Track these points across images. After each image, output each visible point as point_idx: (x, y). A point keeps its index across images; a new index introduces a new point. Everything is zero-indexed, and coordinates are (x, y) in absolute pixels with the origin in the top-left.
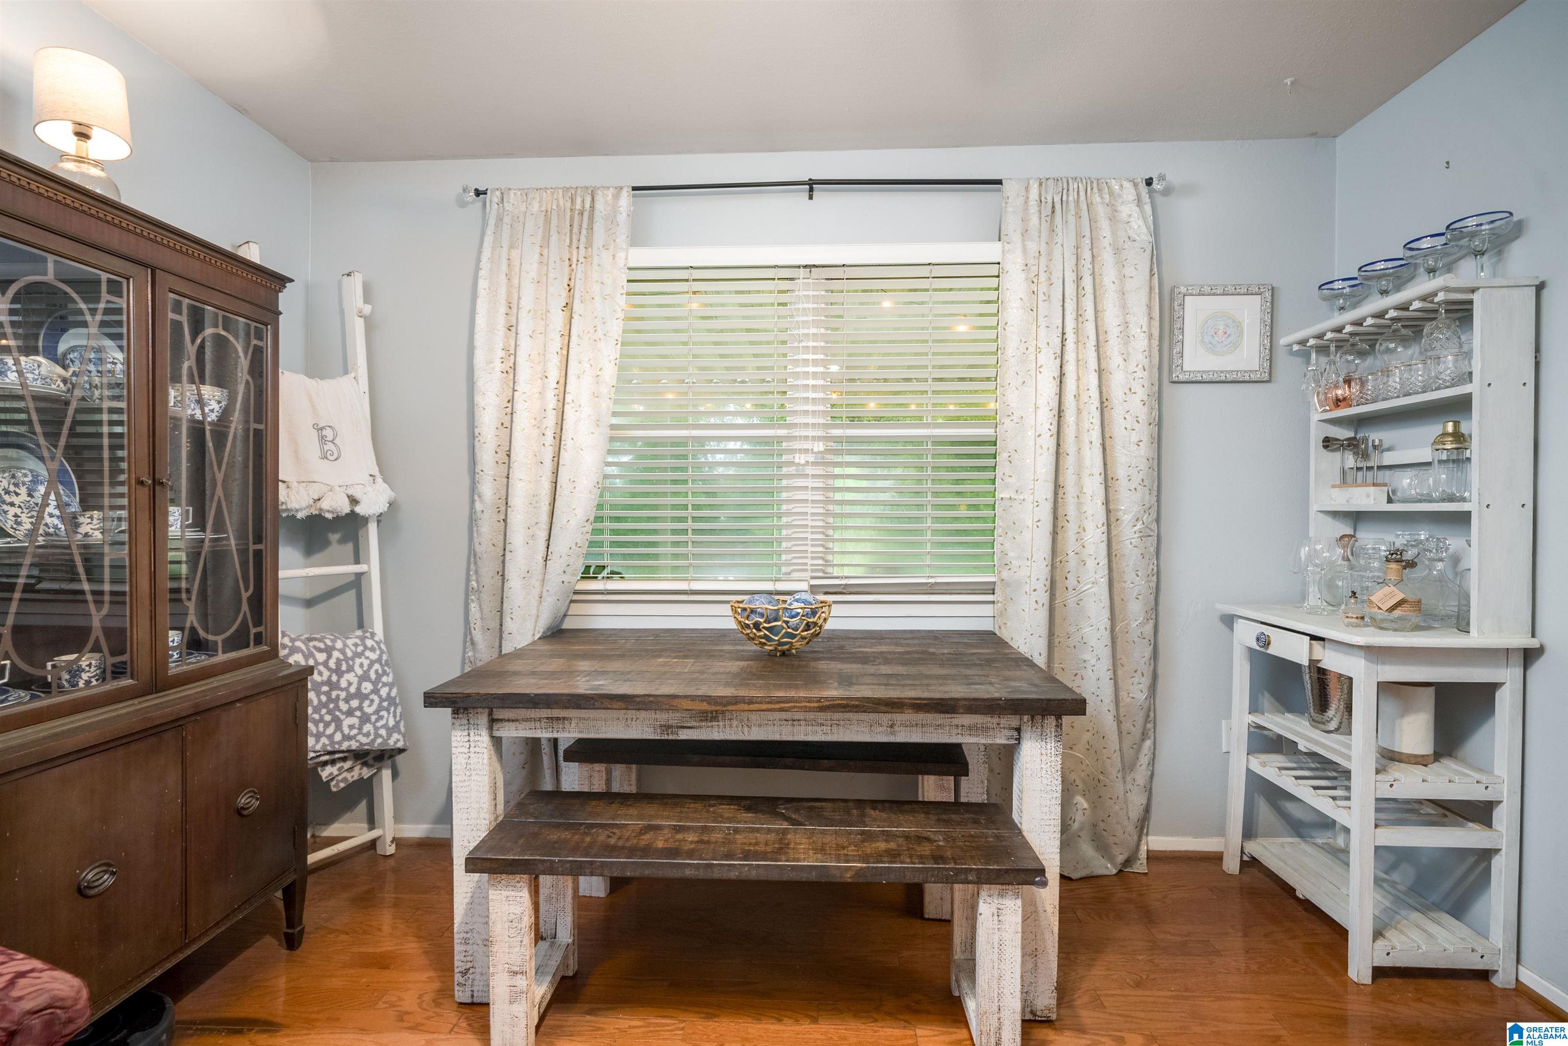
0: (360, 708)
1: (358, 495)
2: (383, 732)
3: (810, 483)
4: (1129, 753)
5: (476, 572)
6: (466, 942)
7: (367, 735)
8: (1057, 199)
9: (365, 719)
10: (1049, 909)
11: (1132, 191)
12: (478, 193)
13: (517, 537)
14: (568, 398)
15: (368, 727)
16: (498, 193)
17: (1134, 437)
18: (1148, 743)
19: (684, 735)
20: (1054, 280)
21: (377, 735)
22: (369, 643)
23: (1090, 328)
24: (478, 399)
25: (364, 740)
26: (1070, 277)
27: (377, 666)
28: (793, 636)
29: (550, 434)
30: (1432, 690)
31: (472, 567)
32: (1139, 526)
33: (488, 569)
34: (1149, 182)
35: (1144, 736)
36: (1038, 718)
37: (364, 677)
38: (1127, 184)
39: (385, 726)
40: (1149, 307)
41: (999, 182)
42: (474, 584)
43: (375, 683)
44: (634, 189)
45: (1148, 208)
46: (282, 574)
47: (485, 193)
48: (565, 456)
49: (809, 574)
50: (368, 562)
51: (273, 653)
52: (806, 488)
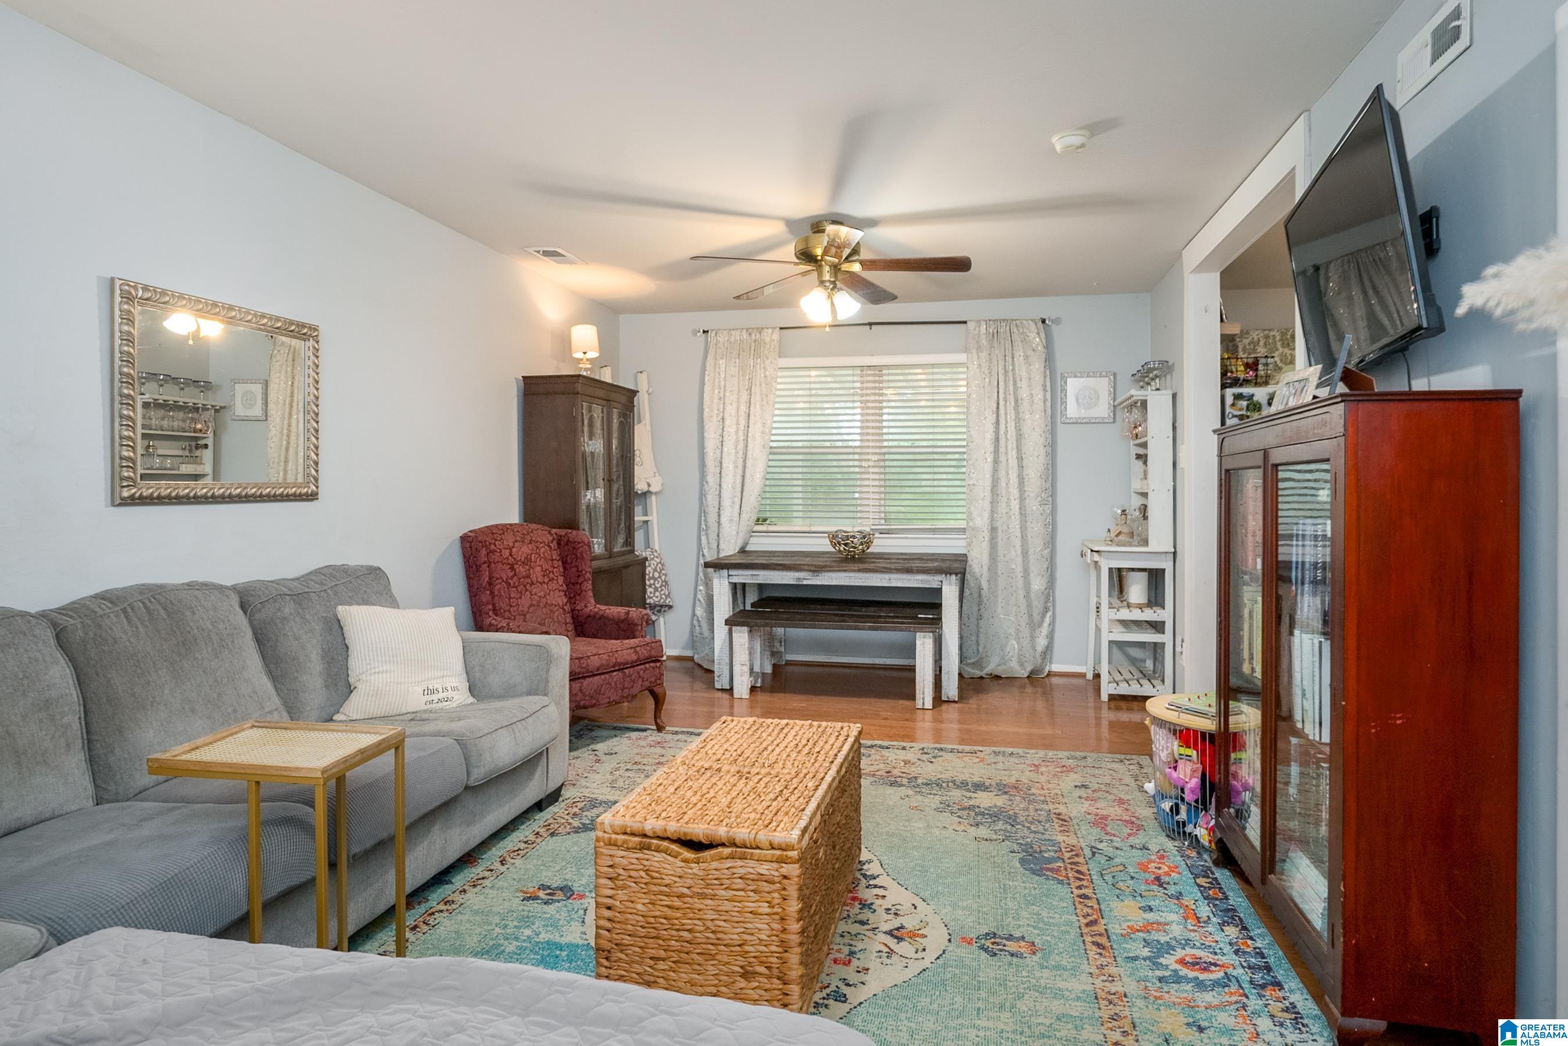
0: (654, 584)
1: (651, 482)
2: (663, 596)
3: (871, 476)
4: (1036, 617)
5: (705, 520)
6: (719, 664)
7: (657, 597)
8: (995, 331)
9: (656, 589)
10: (954, 655)
11: (1034, 326)
12: (704, 332)
13: (726, 503)
14: (750, 435)
15: (657, 594)
16: (714, 332)
17: (1036, 454)
18: (1049, 614)
19: (805, 582)
20: (993, 374)
21: (661, 598)
22: (656, 554)
23: (1011, 398)
24: (706, 435)
25: (656, 600)
26: (1001, 371)
27: (660, 565)
28: (855, 548)
29: (741, 452)
30: (1145, 575)
31: (703, 518)
32: (1039, 499)
33: (712, 518)
34: (1043, 321)
35: (1046, 610)
36: (948, 576)
37: (655, 570)
38: (1031, 322)
39: (664, 594)
40: (1044, 386)
41: (965, 322)
42: (704, 527)
43: (659, 573)
44: (781, 328)
45: (1043, 335)
46: (636, 518)
47: (708, 332)
48: (749, 463)
49: (871, 522)
50: (652, 515)
51: (633, 551)
52: (869, 479)
